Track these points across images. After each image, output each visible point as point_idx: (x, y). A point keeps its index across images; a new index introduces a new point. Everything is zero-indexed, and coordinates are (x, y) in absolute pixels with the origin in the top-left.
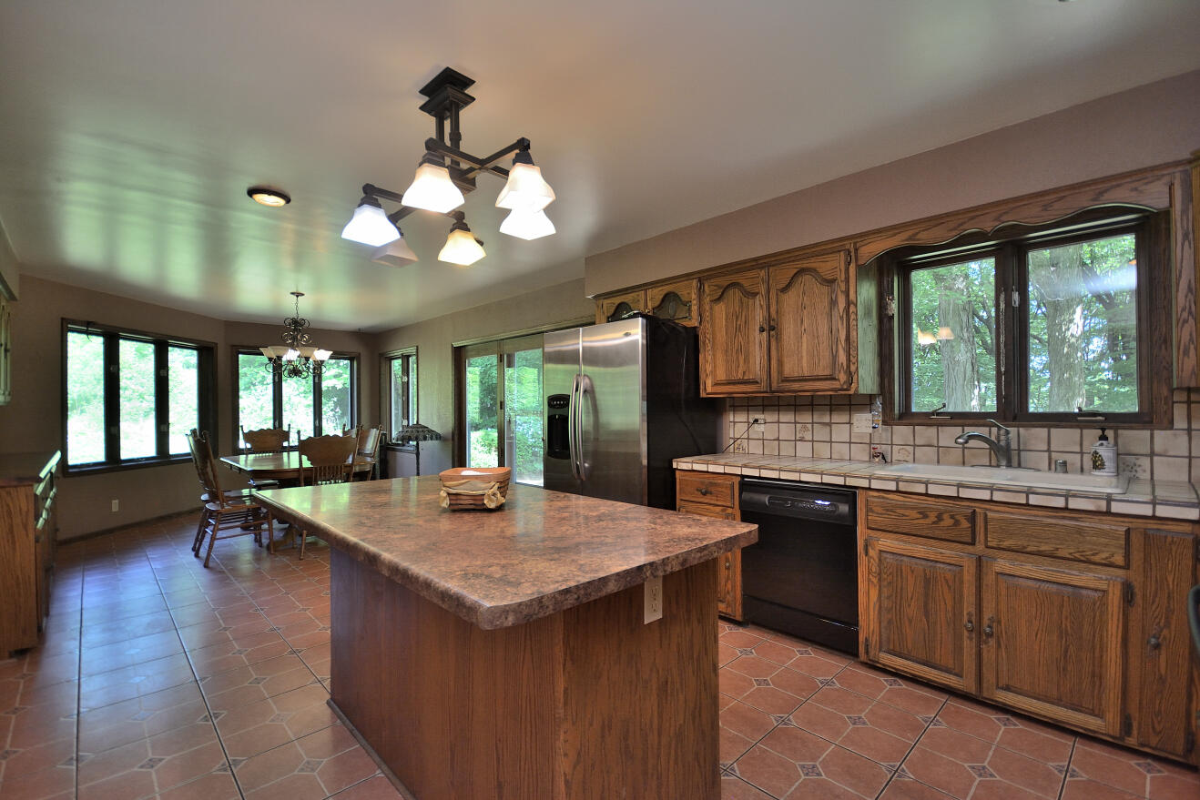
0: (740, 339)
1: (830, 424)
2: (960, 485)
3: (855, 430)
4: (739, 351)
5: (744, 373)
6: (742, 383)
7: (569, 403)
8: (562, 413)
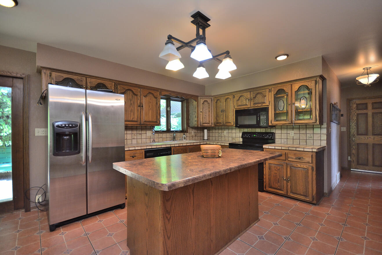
0: (132, 107)
1: (141, 134)
2: (187, 143)
3: (147, 135)
4: (131, 111)
5: (133, 118)
6: (132, 121)
7: (77, 125)
8: (71, 131)
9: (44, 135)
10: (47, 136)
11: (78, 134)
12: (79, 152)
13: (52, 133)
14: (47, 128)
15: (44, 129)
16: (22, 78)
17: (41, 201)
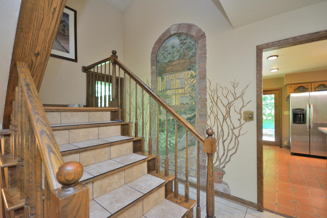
7: (304, 110)
8: (301, 113)
9: (288, 114)
10: (290, 115)
11: (305, 114)
12: (305, 123)
13: (292, 114)
14: (290, 111)
15: (288, 112)
16: (278, 90)
17: (287, 144)
